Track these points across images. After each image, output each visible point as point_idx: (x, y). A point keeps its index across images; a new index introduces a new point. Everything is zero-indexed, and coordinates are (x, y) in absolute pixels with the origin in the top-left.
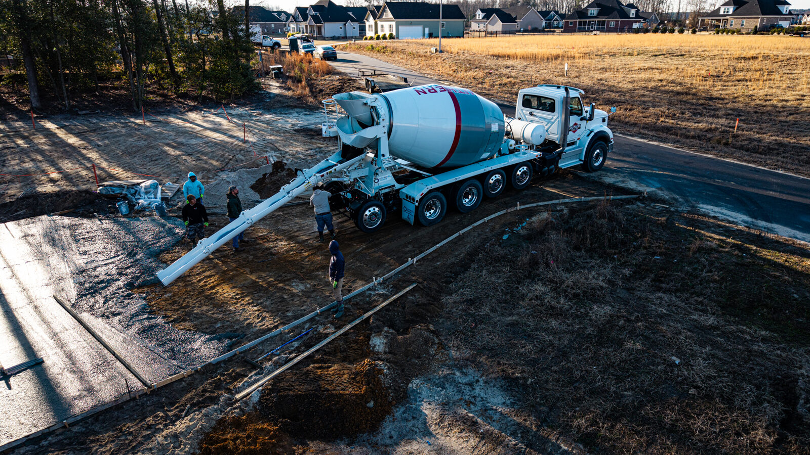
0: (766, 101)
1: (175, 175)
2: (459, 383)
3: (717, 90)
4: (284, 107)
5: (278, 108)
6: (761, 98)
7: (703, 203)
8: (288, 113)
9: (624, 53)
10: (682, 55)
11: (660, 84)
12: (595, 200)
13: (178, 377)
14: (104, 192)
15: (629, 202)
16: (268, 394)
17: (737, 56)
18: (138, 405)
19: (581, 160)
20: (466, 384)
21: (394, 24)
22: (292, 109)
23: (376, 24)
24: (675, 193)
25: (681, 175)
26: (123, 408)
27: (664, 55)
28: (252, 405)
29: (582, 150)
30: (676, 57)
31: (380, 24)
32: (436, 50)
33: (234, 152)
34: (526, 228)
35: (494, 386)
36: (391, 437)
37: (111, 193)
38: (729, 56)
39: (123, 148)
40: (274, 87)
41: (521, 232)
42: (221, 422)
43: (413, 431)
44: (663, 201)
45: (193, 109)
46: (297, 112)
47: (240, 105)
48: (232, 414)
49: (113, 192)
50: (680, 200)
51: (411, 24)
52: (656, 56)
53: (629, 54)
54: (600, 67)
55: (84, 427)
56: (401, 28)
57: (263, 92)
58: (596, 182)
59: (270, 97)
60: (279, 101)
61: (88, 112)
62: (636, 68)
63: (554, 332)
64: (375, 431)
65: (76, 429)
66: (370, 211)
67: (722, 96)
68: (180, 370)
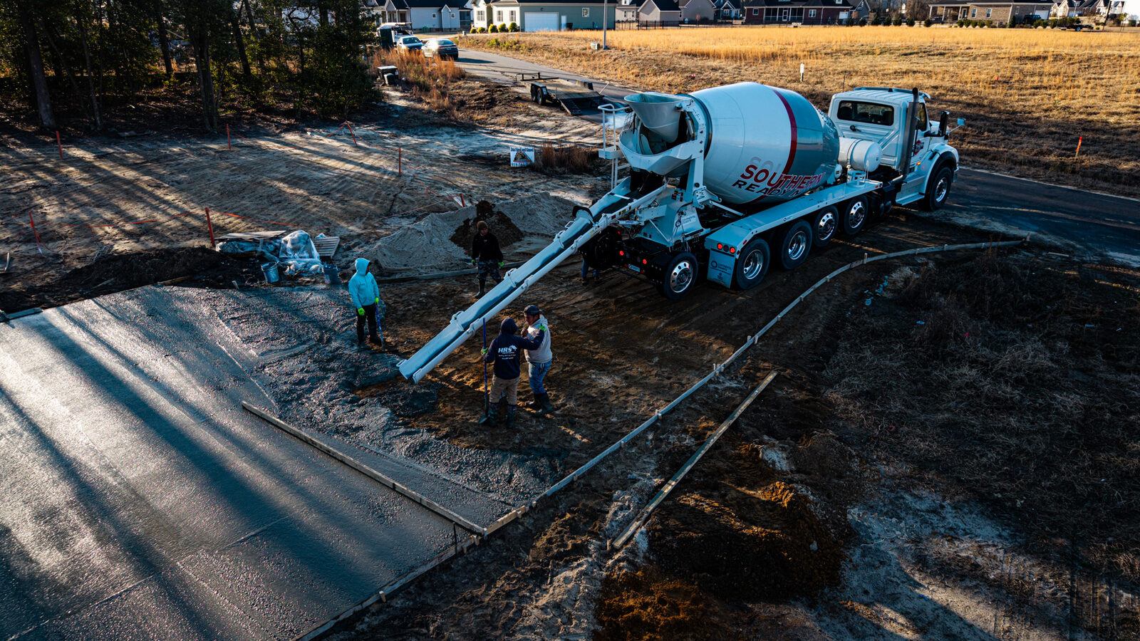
0: (1090, 114)
1: (321, 223)
2: (918, 510)
3: (1015, 101)
4: (426, 125)
5: (417, 126)
6: (1081, 110)
7: (1112, 251)
8: (436, 134)
9: (862, 51)
10: (941, 54)
11: (937, 93)
12: (962, 248)
13: (509, 517)
14: (229, 250)
15: (1012, 250)
16: (660, 538)
17: (1018, 55)
18: (471, 563)
19: (921, 194)
20: (928, 511)
21: (517, 10)
22: (438, 128)
23: (490, 11)
24: (1065, 237)
25: (1054, 214)
26: (452, 569)
27: (917, 53)
28: (642, 555)
29: (924, 179)
30: (935, 57)
31: (495, 10)
32: (599, 47)
33: (392, 189)
34: (889, 289)
35: (971, 512)
36: (866, 592)
37: (240, 250)
38: (1007, 56)
39: (218, 186)
40: (397, 98)
41: (885, 294)
42: (607, 581)
43: (892, 581)
44: (1057, 249)
45: (289, 129)
46: (448, 133)
47: (359, 123)
48: (620, 569)
49: (242, 249)
50: (1078, 246)
51: (542, 10)
52: (906, 55)
53: (868, 53)
54: (840, 69)
55: (408, 600)
56: (527, 15)
57: (382, 104)
58: (945, 224)
59: (396, 112)
60: (415, 117)
61: (133, 133)
62: (891, 71)
63: (1017, 434)
64: (838, 584)
65: (398, 603)
66: (680, 268)
67: (1027, 109)
68: (508, 508)
